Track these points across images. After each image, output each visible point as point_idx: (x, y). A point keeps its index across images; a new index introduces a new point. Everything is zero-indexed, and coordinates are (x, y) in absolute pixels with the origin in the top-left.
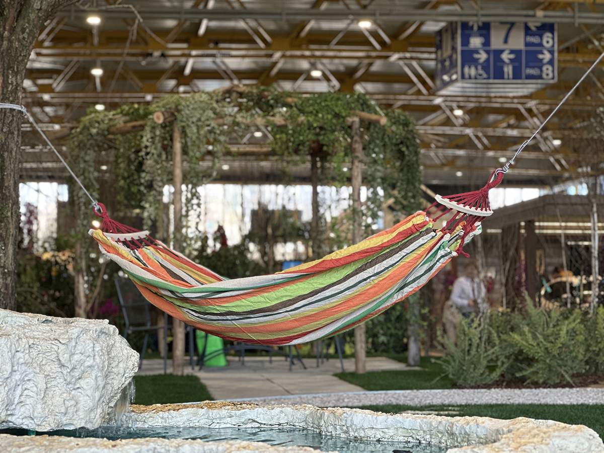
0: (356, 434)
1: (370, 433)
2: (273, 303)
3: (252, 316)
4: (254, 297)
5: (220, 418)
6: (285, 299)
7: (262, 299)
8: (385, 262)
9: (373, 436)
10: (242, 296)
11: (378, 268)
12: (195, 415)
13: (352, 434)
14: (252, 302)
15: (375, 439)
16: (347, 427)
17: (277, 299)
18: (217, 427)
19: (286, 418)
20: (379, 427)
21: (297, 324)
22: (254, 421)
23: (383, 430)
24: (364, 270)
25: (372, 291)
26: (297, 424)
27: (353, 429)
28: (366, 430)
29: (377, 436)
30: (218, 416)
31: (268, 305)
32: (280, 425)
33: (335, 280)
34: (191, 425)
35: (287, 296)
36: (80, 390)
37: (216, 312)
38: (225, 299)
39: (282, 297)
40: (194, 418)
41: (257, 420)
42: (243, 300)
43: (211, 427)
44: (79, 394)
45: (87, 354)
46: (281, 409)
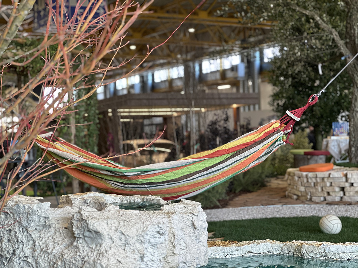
0: (333, 257)
1: (343, 256)
2: (179, 176)
3: (162, 184)
4: (168, 173)
5: (232, 252)
6: (186, 174)
7: (173, 174)
9: (345, 257)
10: (160, 173)
11: (247, 153)
12: (215, 250)
13: (330, 257)
14: (166, 176)
16: (326, 253)
17: (182, 174)
18: (230, 257)
19: (267, 248)
20: (348, 252)
21: (189, 187)
22: (250, 252)
23: (351, 253)
25: (239, 166)
26: (275, 252)
27: (331, 254)
28: (340, 254)
29: (347, 257)
30: (231, 250)
31: (176, 178)
32: (263, 253)
33: (218, 161)
35: (188, 172)
37: (139, 183)
38: (149, 175)
39: (185, 172)
40: (216, 252)
41: (252, 251)
42: (160, 175)
43: (227, 257)
46: (264, 244)
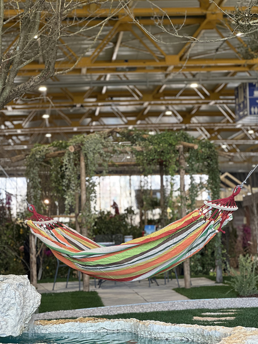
0: (155, 336)
1: (162, 335)
2: (121, 260)
3: (110, 266)
4: (111, 257)
5: (86, 327)
6: (127, 257)
7: (115, 258)
8: (179, 237)
9: (164, 337)
10: (105, 256)
11: (175, 240)
12: (73, 326)
13: (153, 335)
14: (110, 259)
15: (165, 339)
16: (151, 332)
17: (123, 257)
18: (85, 332)
19: (121, 326)
20: (167, 332)
21: (134, 270)
22: (104, 328)
23: (169, 334)
24: (168, 241)
25: (173, 252)
26: (127, 330)
27: (153, 333)
28: (160, 334)
29: (166, 337)
30: (85, 326)
31: (118, 261)
32: (118, 330)
33: (153, 247)
34: (71, 331)
35: (128, 256)
36: (8, 316)
37: (91, 265)
38: (95, 258)
39: (126, 256)
40: (72, 327)
41: (105, 328)
42: (105, 258)
43: (81, 332)
44: (8, 318)
45: (12, 297)
46: (118, 322)
